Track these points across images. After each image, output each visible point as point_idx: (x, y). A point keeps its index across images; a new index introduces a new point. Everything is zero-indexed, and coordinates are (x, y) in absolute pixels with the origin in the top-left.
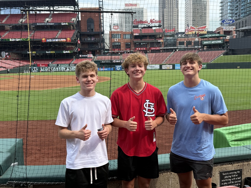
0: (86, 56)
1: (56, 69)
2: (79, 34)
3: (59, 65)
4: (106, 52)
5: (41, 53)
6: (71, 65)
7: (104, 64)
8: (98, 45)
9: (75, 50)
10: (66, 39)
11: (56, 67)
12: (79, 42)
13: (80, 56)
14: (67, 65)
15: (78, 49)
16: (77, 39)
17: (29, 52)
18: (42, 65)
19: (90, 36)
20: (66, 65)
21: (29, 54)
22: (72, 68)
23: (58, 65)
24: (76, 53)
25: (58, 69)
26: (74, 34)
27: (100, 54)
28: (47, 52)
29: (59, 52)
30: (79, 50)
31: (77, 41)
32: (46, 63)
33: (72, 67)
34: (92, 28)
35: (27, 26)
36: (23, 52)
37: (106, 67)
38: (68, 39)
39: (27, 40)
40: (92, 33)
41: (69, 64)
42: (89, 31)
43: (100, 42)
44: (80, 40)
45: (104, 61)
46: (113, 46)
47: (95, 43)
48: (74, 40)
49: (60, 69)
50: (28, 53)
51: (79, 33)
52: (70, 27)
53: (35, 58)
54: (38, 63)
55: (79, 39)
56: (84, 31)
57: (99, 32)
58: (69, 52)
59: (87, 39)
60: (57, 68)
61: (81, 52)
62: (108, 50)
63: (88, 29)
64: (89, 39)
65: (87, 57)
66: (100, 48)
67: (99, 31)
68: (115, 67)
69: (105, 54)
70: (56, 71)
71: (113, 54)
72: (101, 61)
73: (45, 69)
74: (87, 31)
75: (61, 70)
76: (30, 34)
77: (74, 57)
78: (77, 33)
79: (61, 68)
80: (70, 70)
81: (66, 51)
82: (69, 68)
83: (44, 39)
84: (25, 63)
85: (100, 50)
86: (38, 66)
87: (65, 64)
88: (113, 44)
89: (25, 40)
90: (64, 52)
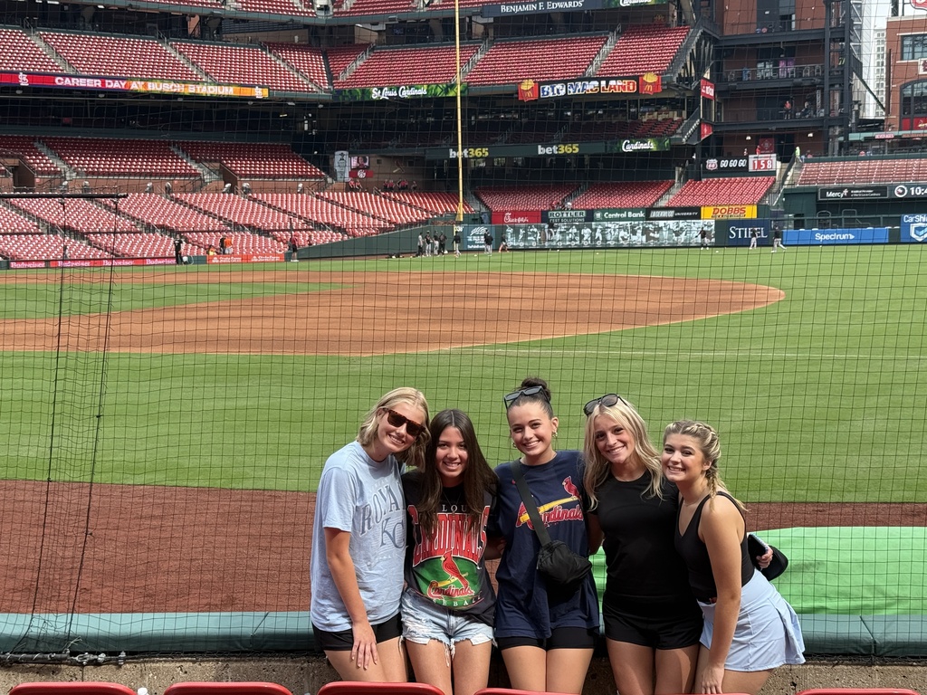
0: (742, 163)
1: (582, 237)
2: (708, 49)
3: (598, 215)
4: (854, 137)
5: (519, 154)
6: (654, 214)
7: (836, 206)
8: (813, 100)
9: (683, 134)
10: (637, 78)
11: (579, 228)
12: (709, 91)
13: (712, 164)
14: (636, 215)
15: (699, 128)
16: (700, 71)
17: (456, 150)
18: (515, 214)
19: (770, 52)
20: (630, 214)
21: (457, 159)
22: (659, 229)
23: (590, 217)
24: (693, 149)
25: (593, 237)
26: (682, 51)
27: (819, 149)
28: (541, 150)
29: (598, 148)
30: (706, 132)
31: (695, 84)
32: (538, 203)
33: (661, 223)
34: (783, 12)
35: (448, 23)
36: (431, 155)
37: (850, 224)
38: (650, 78)
39: (451, 94)
40: (782, 39)
41: (648, 211)
42: (765, 30)
43: (822, 83)
44: (717, 80)
45: (841, 190)
46: (906, 101)
47: (801, 93)
48: (680, 79)
49: (598, 234)
50: (452, 154)
51: (715, 41)
52: (666, 16)
53: (484, 182)
54: (497, 203)
55: (707, 76)
56: (740, 31)
57: (822, 31)
58: (650, 145)
59: (754, 72)
60: (586, 232)
61: (720, 145)
62: (877, 125)
63: (761, 17)
64: (765, 70)
65: (743, 171)
66: (822, 119)
67: (820, 25)
68: (898, 221)
69: (848, 150)
70: (580, 248)
71: (904, 146)
72: (824, 191)
73: (526, 235)
74: (754, 29)
75: (605, 240)
76: (464, 62)
77: (678, 170)
78: (698, 45)
79: (603, 231)
80: (649, 238)
81: (633, 138)
82: (645, 231)
83: (527, 85)
84: (439, 207)
85: (821, 131)
86: (494, 218)
87: (627, 210)
88: (908, 92)
89: (439, 90)
90: (629, 147)
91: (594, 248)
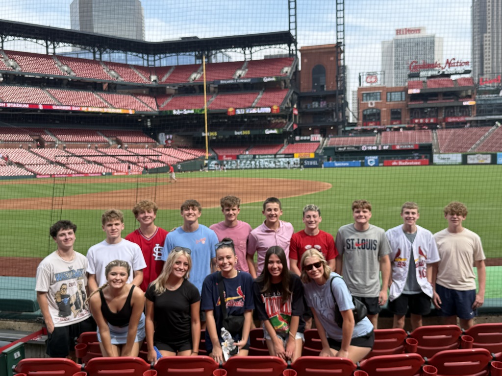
0: (308, 138)
1: (251, 165)
2: (296, 97)
3: (257, 157)
4: (347, 129)
5: (227, 134)
6: (278, 156)
7: (342, 153)
8: (333, 115)
9: (287, 127)
10: (271, 107)
11: (251, 161)
12: (296, 112)
13: (297, 138)
14: (271, 157)
15: (293, 126)
16: (293, 105)
17: (205, 132)
18: (227, 156)
19: (317, 98)
20: (269, 156)
21: (205, 137)
22: (279, 162)
23: (254, 157)
24: (289, 133)
25: (255, 164)
26: (286, 98)
27: (336, 133)
28: (236, 133)
29: (257, 132)
30: (295, 127)
31: (291, 110)
32: (235, 152)
33: (280, 160)
34: (322, 84)
35: (201, 87)
36: (196, 134)
37: (347, 160)
38: (275, 107)
39: (203, 113)
40: (321, 94)
41: (275, 155)
42: (315, 91)
43: (336, 110)
44: (299, 108)
45: (343, 147)
46: (365, 116)
47: (328, 113)
48: (286, 108)
49: (257, 164)
50: (203, 134)
51: (297, 94)
52: (280, 84)
53: (215, 144)
54: (220, 152)
55: (295, 106)
56: (306, 91)
57: (335, 91)
58: (275, 131)
59: (312, 106)
60: (253, 163)
61: (300, 131)
62: (354, 124)
63: (314, 87)
64: (316, 105)
65: (309, 141)
66: (336, 122)
67: (335, 89)
68: (363, 159)
69: (346, 133)
70: (251, 168)
71: (365, 132)
72: (338, 148)
73: (231, 164)
74: (310, 90)
75: (260, 165)
76: (208, 101)
77: (285, 141)
78: (292, 96)
79: (259, 163)
80: (276, 165)
81: (270, 128)
82: (275, 162)
83: (231, 110)
84: (199, 154)
85: (336, 126)
86: (219, 158)
87: (268, 154)
88: (365, 113)
89: (198, 111)
90: (268, 132)
91: (255, 168)
